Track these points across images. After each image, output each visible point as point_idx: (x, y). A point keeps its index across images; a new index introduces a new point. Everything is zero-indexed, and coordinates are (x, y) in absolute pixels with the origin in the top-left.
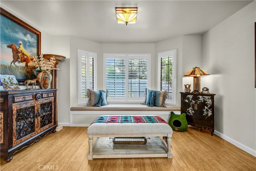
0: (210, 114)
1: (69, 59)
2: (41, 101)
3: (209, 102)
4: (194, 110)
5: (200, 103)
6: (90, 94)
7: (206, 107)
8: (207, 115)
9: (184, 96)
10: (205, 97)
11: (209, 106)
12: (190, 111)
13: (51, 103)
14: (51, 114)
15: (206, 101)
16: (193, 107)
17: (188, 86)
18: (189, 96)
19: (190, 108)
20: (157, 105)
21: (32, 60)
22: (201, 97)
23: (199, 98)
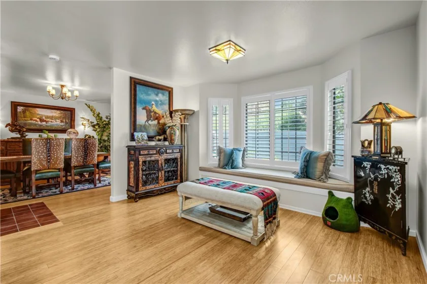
0: (398, 206)
1: (198, 111)
2: (165, 156)
3: (397, 178)
4: (372, 193)
5: (381, 179)
6: (220, 151)
7: (392, 191)
8: (394, 207)
9: (358, 163)
10: (391, 167)
11: (396, 188)
12: (367, 195)
13: (176, 159)
14: (177, 170)
15: (392, 177)
16: (372, 188)
17: (366, 144)
18: (365, 164)
19: (368, 189)
20: (310, 176)
21: (163, 117)
22: (383, 167)
23: (380, 168)
